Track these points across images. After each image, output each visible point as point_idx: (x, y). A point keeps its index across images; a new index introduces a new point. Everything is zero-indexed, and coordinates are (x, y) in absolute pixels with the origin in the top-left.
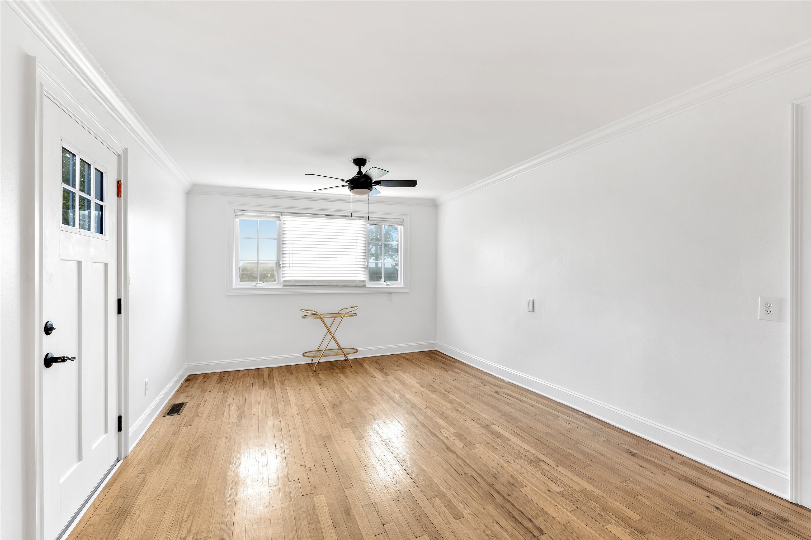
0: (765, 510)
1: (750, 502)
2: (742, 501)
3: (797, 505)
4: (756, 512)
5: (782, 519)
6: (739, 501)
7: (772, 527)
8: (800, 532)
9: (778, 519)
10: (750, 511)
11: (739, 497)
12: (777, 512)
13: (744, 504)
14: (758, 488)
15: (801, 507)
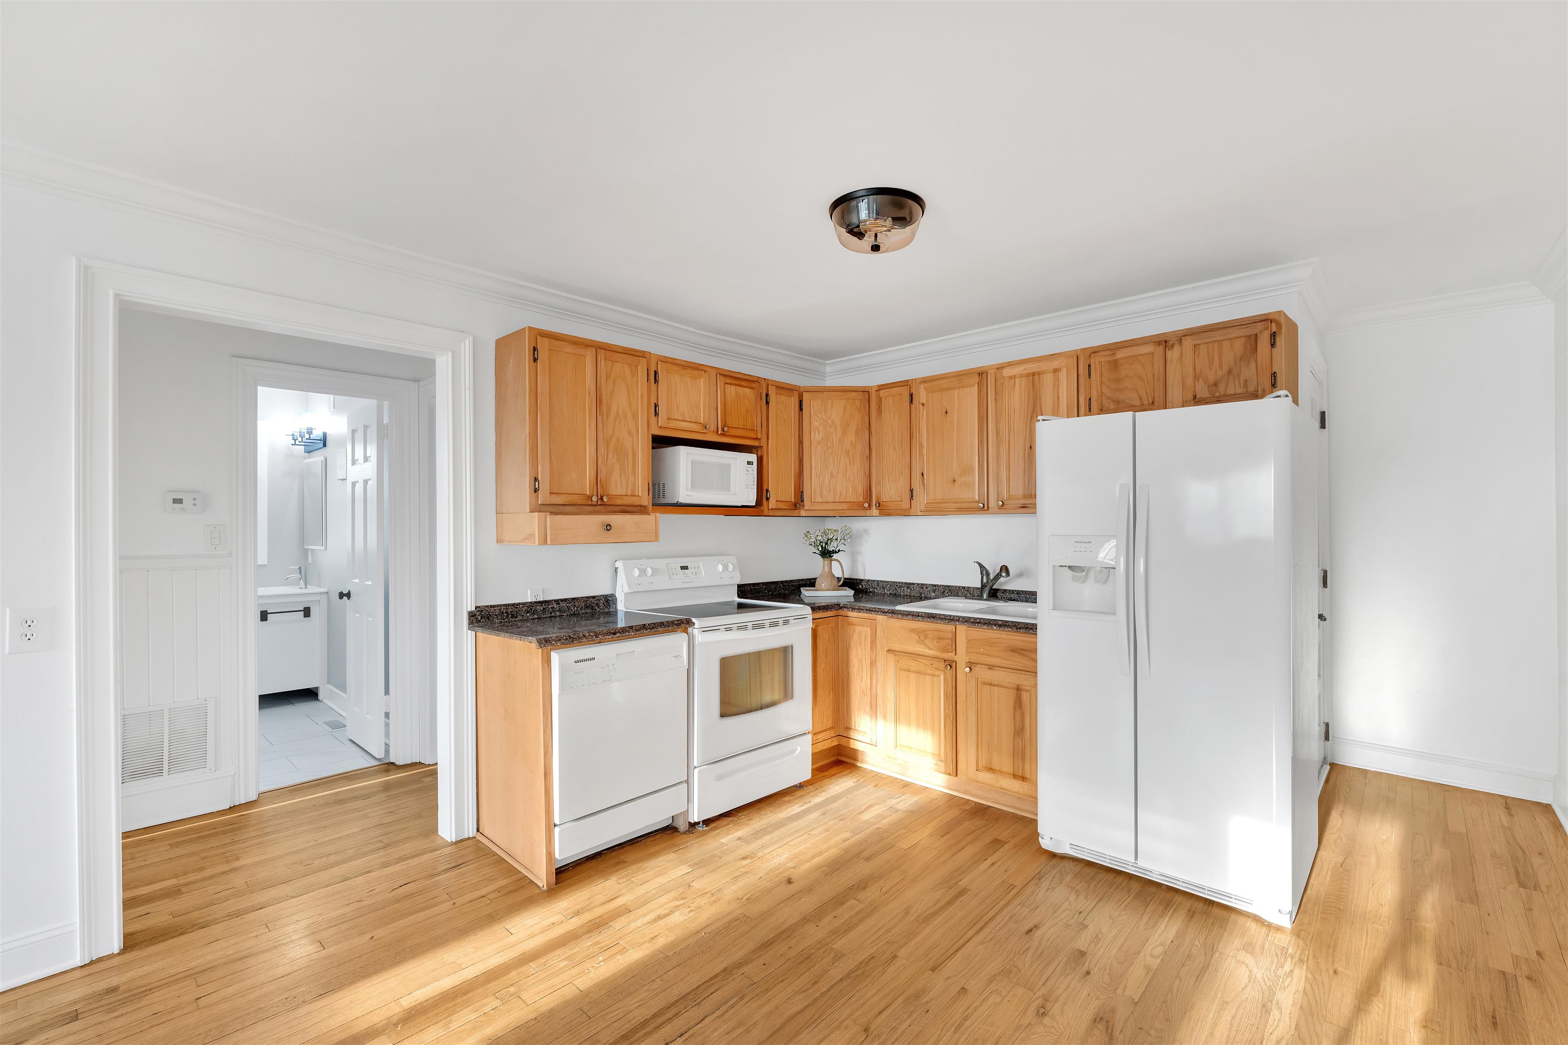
0: (75, 1002)
1: (42, 1013)
2: (29, 1022)
3: (92, 963)
4: (70, 1016)
5: (108, 992)
6: (24, 1025)
7: (115, 1011)
8: (145, 986)
9: (104, 997)
10: (60, 1022)
11: (14, 1022)
12: (90, 991)
13: (37, 1022)
14: (15, 988)
15: (100, 960)
